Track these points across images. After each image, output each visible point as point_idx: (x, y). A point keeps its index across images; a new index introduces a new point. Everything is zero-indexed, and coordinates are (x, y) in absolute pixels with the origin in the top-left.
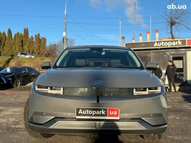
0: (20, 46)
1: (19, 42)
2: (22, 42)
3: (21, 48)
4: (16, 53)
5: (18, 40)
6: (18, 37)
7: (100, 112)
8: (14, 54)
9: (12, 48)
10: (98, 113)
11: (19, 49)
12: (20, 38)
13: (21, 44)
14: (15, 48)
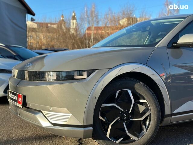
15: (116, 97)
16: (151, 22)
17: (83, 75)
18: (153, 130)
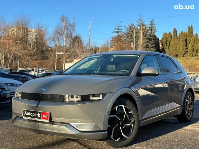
0: (184, 45)
1: (183, 41)
2: (186, 42)
3: (185, 47)
4: (180, 53)
5: (181, 40)
6: (182, 36)
7: (37, 114)
8: (178, 54)
9: (176, 48)
10: (36, 115)
11: (183, 48)
12: (184, 37)
13: (185, 43)
14: (179, 48)
15: (116, 110)
16: (113, 55)
17: (99, 97)
18: (136, 131)
